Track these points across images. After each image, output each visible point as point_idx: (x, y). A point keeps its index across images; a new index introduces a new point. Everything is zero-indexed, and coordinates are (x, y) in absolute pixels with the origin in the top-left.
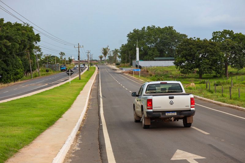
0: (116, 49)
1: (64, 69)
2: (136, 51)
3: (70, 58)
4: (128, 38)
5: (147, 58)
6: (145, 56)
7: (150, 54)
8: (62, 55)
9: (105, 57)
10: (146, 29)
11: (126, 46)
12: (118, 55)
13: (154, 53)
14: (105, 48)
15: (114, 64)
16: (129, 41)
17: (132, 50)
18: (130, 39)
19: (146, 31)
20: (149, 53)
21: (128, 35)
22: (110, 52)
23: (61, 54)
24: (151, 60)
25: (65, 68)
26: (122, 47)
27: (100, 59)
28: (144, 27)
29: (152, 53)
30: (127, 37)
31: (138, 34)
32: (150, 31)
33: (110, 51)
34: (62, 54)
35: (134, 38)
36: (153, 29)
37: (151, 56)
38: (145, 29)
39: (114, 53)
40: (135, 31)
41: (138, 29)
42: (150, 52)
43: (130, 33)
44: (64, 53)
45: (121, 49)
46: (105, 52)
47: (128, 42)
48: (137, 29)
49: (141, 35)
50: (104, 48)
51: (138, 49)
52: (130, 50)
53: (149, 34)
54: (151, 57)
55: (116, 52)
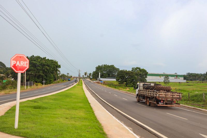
1: (69, 80)
2: (99, 74)
3: (71, 76)
9: (85, 76)
10: (103, 65)
11: (95, 72)
13: (106, 75)
15: (89, 79)
16: (96, 70)
27: (83, 77)
31: (100, 67)
32: (105, 66)
34: (68, 74)
35: (98, 69)
40: (99, 66)
42: (104, 75)
45: (93, 73)
46: (86, 74)
50: (85, 72)
51: (100, 73)
52: (96, 74)
53: (104, 68)
54: (105, 77)
55: (90, 74)
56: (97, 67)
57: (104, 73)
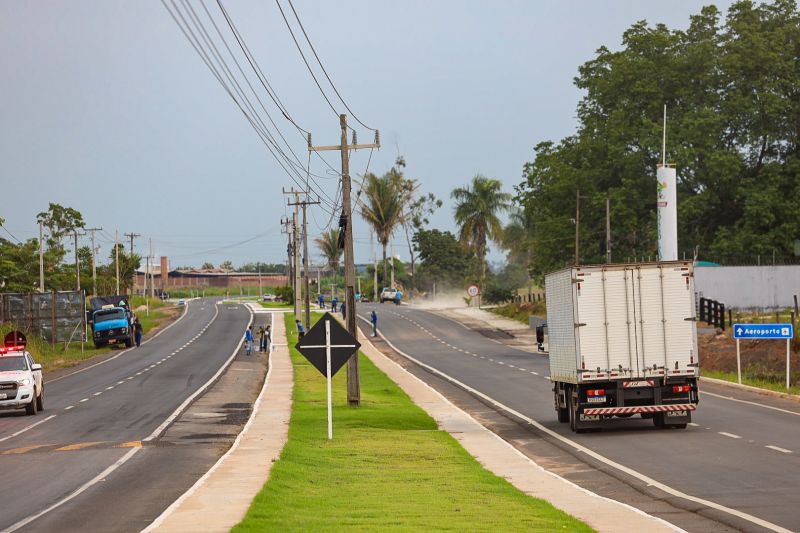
0: (478, 184)
1: (118, 331)
2: (651, 189)
3: (127, 252)
4: (585, 92)
5: (738, 241)
6: (723, 230)
7: (758, 215)
8: (62, 224)
9: (384, 242)
10: (722, 21)
11: (570, 153)
12: (495, 222)
13: (788, 203)
14: (379, 175)
15: (473, 290)
16: (589, 119)
17: (618, 184)
18: (601, 102)
19: (722, 38)
20: (750, 208)
21: (585, 70)
22: (417, 205)
23: (56, 217)
24: (766, 260)
25: (123, 322)
26: (541, 161)
27: (325, 261)
28: (711, 10)
29: (774, 210)
30: (579, 84)
31: (662, 61)
32: (757, 37)
33: (416, 197)
34: (62, 218)
35: (634, 96)
36: (779, 23)
37: (765, 229)
38: (712, 22)
39: (462, 212)
40: (642, 41)
41: (662, 27)
42: (759, 200)
43: (601, 59)
44: (77, 216)
45: (531, 179)
46: (385, 210)
47: (586, 121)
48: (652, 26)
49: (689, 68)
50: (372, 178)
51: (668, 178)
52: (603, 187)
53: (751, 64)
54: (767, 238)
55: (479, 202)
56: (605, 56)
57: (756, 173)
